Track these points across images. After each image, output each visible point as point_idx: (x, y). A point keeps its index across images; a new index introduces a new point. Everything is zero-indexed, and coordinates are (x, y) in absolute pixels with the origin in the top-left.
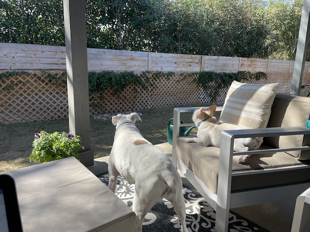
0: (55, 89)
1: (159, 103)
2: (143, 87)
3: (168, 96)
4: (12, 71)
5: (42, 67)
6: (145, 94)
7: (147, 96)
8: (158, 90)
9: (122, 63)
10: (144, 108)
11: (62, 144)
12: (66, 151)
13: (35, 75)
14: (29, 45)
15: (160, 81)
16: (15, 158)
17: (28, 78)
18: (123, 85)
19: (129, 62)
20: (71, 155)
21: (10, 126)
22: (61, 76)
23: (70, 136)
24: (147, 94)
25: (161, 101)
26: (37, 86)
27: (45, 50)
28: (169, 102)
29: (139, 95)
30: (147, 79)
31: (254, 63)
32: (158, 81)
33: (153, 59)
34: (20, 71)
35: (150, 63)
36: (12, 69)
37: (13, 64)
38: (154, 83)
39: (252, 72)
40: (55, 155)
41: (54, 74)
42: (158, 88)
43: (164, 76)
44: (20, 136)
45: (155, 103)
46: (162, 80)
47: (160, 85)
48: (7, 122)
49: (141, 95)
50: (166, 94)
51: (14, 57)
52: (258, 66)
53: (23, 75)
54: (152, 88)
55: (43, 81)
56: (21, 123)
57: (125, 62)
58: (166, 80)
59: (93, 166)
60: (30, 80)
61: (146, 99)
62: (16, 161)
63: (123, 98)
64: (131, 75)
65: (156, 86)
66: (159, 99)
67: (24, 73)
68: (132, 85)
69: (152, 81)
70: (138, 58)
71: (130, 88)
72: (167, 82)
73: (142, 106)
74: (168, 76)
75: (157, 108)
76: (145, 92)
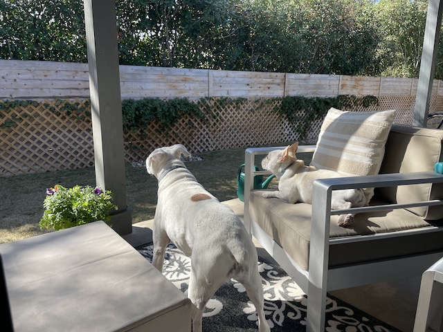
0: (76, 124)
1: (225, 143)
2: (201, 121)
3: (238, 132)
4: (13, 100)
5: (57, 93)
6: (204, 130)
7: (207, 134)
8: (223, 123)
9: (170, 86)
10: (204, 150)
11: (86, 203)
12: (91, 213)
13: (47, 105)
14: (37, 63)
15: (226, 110)
16: (19, 225)
17: (36, 110)
18: (174, 118)
19: (181, 84)
20: (99, 219)
21: (12, 179)
22: (84, 106)
23: (96, 192)
24: (207, 130)
25: (228, 139)
26: (50, 121)
27: (59, 69)
28: (240, 141)
29: (196, 131)
30: (208, 109)
31: (360, 83)
32: (223, 110)
33: (216, 79)
34: (25, 100)
35: (211, 86)
36: (13, 97)
37: (14, 91)
38: (218, 114)
39: (358, 96)
40: (75, 220)
41: (74, 103)
42: (223, 121)
43: (232, 104)
44: (27, 192)
45: (220, 143)
46: (229, 110)
47: (226, 117)
48: (8, 174)
49: (198, 131)
50: (235, 130)
51: (15, 80)
52: (366, 88)
53: (29, 106)
54: (215, 121)
55: (58, 114)
56: (27, 174)
57: (176, 84)
58: (234, 110)
59: (131, 234)
60: (39, 112)
61: (207, 137)
62: (22, 228)
63: (173, 136)
64: (185, 102)
65: (221, 118)
66: (225, 136)
67: (31, 103)
68: (186, 118)
69: (215, 111)
70: (195, 79)
71: (183, 121)
72: (236, 113)
73: (201, 148)
74: (237, 104)
75: (222, 149)
76: (204, 127)
